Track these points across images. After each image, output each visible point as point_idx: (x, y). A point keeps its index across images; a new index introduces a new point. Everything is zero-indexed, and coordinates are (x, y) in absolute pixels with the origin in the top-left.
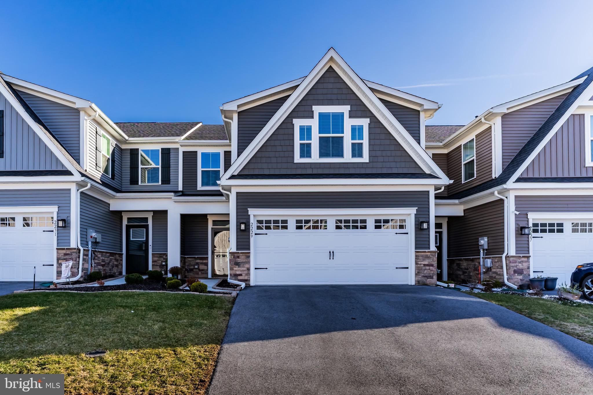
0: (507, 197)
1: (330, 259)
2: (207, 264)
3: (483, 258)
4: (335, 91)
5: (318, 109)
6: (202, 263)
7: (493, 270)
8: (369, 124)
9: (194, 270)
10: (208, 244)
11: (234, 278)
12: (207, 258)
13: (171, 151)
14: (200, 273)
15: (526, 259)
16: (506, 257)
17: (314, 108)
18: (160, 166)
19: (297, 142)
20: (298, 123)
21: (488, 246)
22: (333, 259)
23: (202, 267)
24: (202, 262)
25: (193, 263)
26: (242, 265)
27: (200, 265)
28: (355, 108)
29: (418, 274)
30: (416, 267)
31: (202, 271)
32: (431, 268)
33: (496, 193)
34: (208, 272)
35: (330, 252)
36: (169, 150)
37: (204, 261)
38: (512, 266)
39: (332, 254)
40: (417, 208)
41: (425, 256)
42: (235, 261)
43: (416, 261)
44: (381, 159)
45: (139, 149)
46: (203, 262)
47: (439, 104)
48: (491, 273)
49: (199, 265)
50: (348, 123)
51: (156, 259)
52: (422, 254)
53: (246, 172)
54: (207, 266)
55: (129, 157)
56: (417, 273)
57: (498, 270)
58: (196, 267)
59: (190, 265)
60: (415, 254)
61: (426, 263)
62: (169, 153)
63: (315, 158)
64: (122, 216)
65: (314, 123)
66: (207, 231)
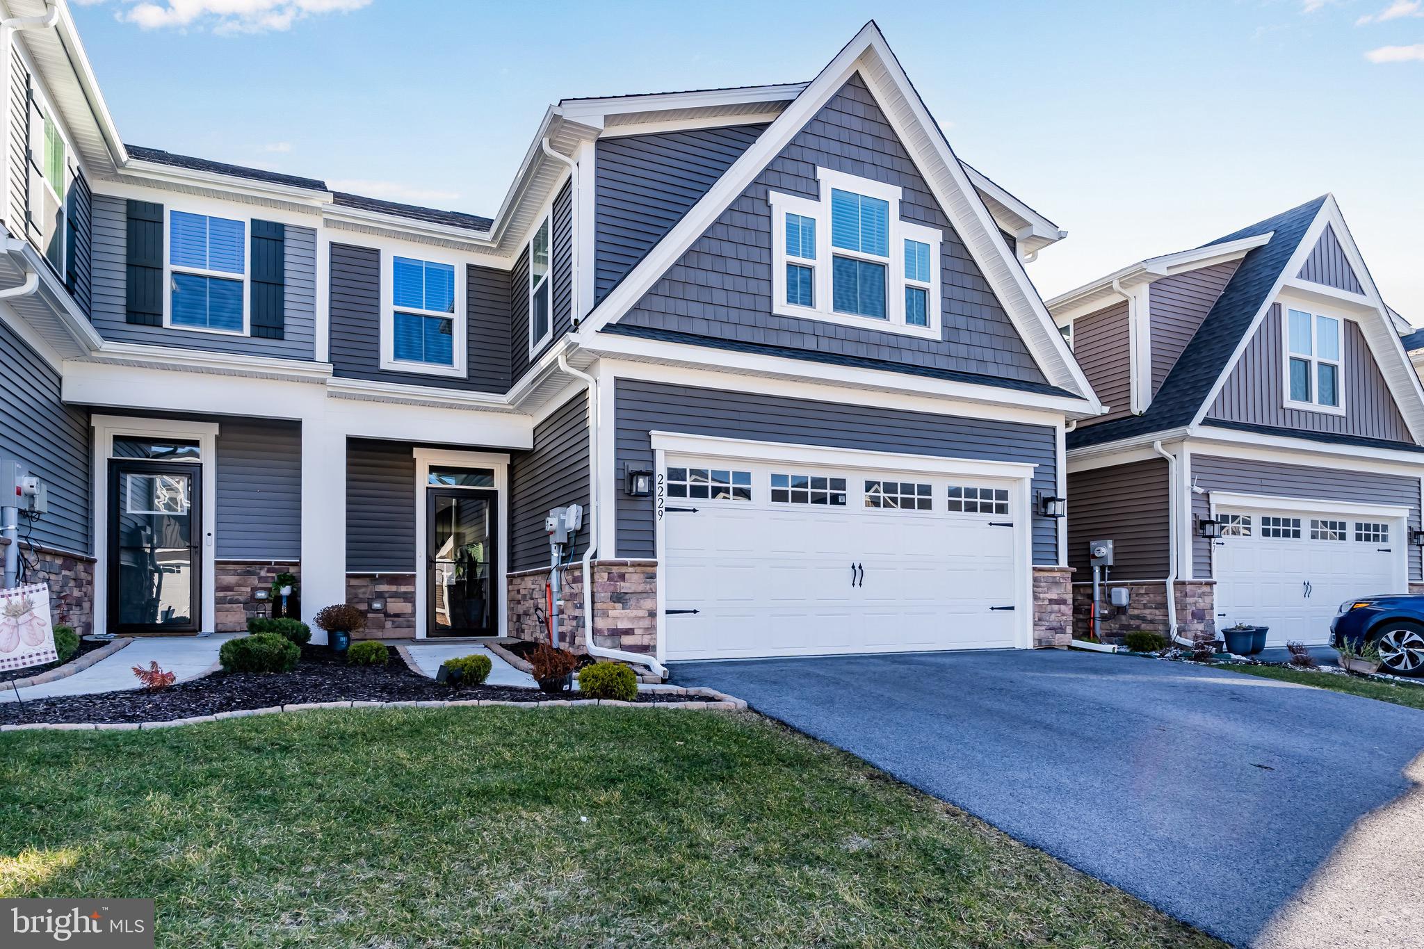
0: (1175, 456)
1: (853, 584)
2: (410, 598)
3: (1100, 585)
4: (868, 141)
5: (830, 179)
6: (395, 595)
7: (1131, 612)
8: (942, 244)
9: (370, 615)
10: (414, 536)
11: (609, 642)
12: (411, 580)
13: (287, 234)
14: (389, 624)
15: (1206, 589)
16: (1176, 584)
17: (822, 173)
18: (246, 277)
19: (781, 258)
20: (783, 204)
21: (1115, 560)
22: (860, 585)
23: (395, 606)
24: (396, 592)
25: (364, 593)
26: (632, 602)
27: (388, 600)
28: (911, 197)
29: (1040, 622)
30: (1034, 605)
31: (396, 619)
32: (1063, 607)
33: (1158, 445)
34: (415, 621)
35: (853, 567)
36: (280, 228)
37: (403, 589)
38: (1190, 604)
39: (858, 571)
40: (1037, 465)
41: (1051, 580)
42: (612, 589)
43: (1034, 592)
44: (964, 337)
45: (162, 206)
46: (399, 591)
47: (1059, 230)
48: (1123, 618)
49: (386, 598)
50: (900, 232)
51: (230, 579)
52: (1046, 574)
53: (643, 321)
54: (413, 602)
55: (124, 226)
56: (1037, 619)
57: (1147, 612)
58: (377, 605)
59: (356, 600)
60: (1033, 574)
61: (1054, 596)
62: (281, 240)
63: (823, 309)
64: (94, 427)
65: (821, 213)
66: (413, 498)
